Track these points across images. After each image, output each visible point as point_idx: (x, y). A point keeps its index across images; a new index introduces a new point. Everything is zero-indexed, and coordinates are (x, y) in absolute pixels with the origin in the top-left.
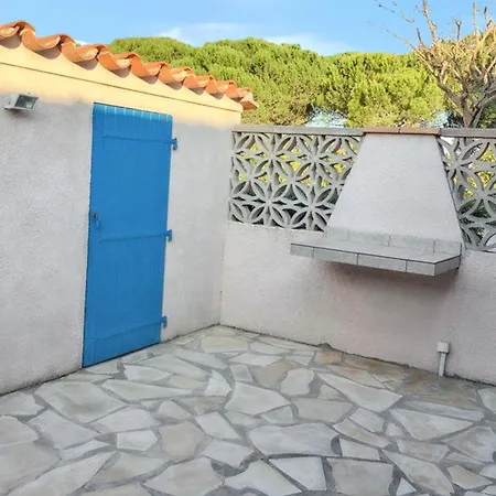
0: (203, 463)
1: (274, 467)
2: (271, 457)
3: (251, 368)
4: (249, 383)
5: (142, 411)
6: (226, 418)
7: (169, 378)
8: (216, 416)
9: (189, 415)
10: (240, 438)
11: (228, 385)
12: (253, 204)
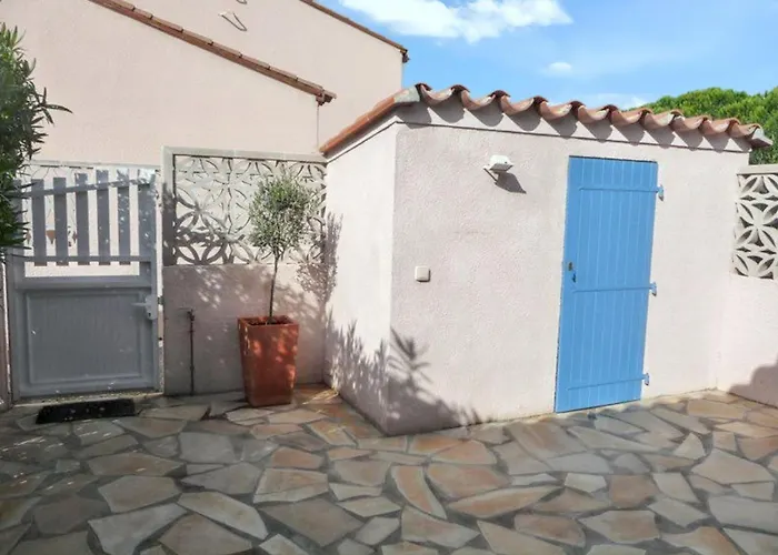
0: (647, 515)
1: (725, 535)
2: (727, 526)
3: (737, 437)
4: (730, 452)
5: (599, 458)
6: (688, 481)
7: (637, 433)
8: (677, 477)
9: (648, 470)
10: (698, 502)
11: (703, 451)
12: (761, 255)
